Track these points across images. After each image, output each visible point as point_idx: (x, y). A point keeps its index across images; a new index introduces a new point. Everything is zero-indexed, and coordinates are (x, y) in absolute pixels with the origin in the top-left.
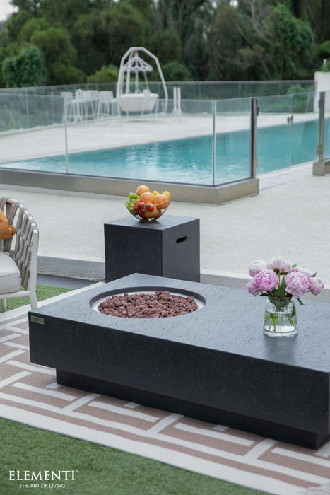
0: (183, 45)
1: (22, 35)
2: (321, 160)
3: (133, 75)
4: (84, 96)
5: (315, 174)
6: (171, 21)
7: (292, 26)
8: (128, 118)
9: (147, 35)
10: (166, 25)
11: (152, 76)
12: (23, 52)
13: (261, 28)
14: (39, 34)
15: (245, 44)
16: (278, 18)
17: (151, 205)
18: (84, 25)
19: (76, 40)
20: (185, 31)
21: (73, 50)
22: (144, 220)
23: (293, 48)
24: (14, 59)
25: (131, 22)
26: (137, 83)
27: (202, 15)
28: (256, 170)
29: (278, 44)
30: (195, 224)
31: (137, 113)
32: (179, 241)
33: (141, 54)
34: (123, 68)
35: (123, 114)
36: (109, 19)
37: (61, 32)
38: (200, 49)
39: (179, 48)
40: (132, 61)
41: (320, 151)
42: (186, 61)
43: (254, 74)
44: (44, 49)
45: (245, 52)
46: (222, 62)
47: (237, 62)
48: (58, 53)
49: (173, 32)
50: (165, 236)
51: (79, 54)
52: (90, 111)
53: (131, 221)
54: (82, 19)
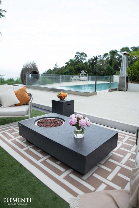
0: (92, 70)
1: (66, 68)
2: (110, 89)
3: (83, 74)
4: (74, 77)
5: (109, 92)
6: (91, 67)
7: (110, 68)
8: (82, 81)
9: (86, 68)
10: (90, 67)
11: (86, 75)
12: (66, 71)
13: (105, 68)
14: (69, 68)
15: (102, 70)
16: (108, 66)
17: (62, 96)
18: (76, 67)
19: (75, 69)
20: (93, 68)
21: (74, 71)
22: (61, 100)
23: (110, 71)
24: (65, 72)
25: (84, 66)
26: (83, 75)
27: (96, 66)
28: (96, 90)
29: (108, 71)
30: (73, 101)
31: (83, 81)
32: (68, 105)
33: (84, 71)
34: (81, 73)
35: (81, 81)
36: (80, 66)
37: (72, 68)
38: (95, 71)
39: (92, 71)
40: (83, 72)
41: (110, 87)
42: (93, 73)
43: (104, 75)
44: (70, 70)
45: (102, 72)
46: (99, 73)
47: (101, 73)
48: (72, 71)
49: (91, 68)
50: (64, 104)
51: (75, 71)
52: (75, 80)
53: (57, 99)
54: (76, 66)
